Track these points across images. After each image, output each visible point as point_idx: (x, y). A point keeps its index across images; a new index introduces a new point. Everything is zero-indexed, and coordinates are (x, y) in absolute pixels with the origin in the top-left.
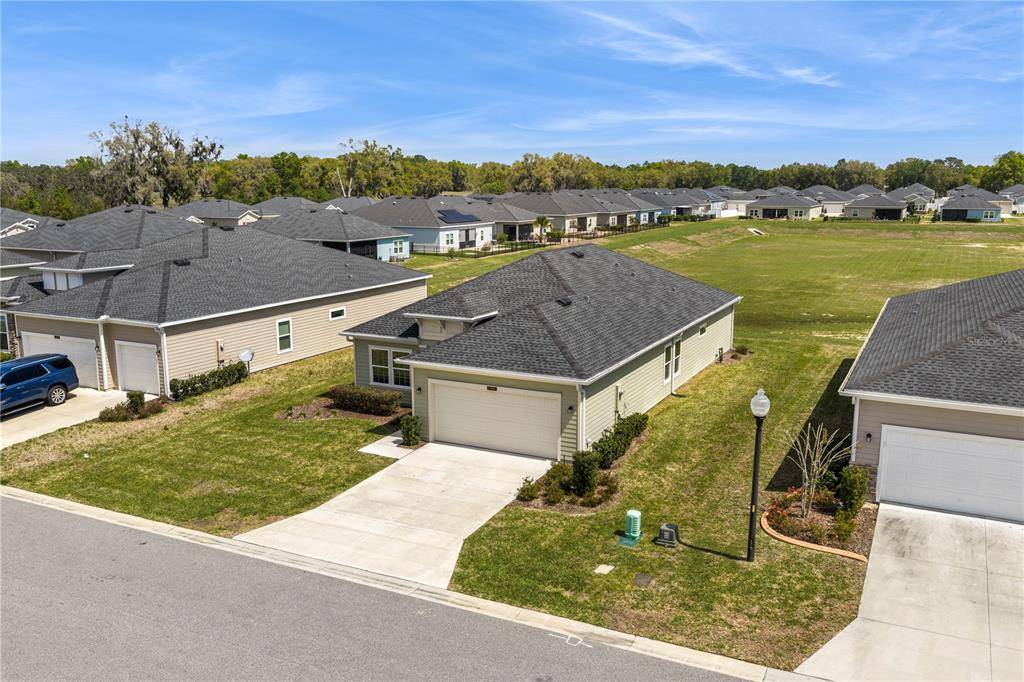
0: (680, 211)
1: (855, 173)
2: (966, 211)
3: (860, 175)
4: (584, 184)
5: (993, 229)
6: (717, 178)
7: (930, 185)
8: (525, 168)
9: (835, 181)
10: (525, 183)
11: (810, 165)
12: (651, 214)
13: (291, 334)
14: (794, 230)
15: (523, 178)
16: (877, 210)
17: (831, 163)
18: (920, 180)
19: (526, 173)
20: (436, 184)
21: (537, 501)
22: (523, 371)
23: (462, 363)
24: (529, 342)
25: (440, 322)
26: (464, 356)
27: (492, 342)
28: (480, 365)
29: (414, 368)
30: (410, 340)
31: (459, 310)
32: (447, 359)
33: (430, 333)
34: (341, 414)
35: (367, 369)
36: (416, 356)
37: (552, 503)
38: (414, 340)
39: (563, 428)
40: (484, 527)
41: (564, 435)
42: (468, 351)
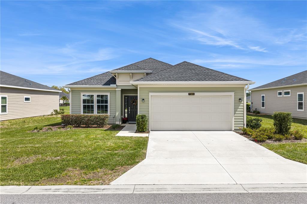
13: (7, 104)
21: (268, 141)
22: (214, 81)
23: (174, 80)
24: (202, 72)
25: (131, 74)
26: (172, 78)
27: (181, 73)
28: (186, 80)
29: (140, 88)
30: (112, 86)
31: (141, 69)
32: (163, 80)
33: (123, 82)
34: (73, 129)
35: (79, 106)
36: (142, 80)
37: (280, 140)
38: (115, 85)
39: (235, 111)
40: (276, 152)
41: (236, 115)
42: (171, 76)
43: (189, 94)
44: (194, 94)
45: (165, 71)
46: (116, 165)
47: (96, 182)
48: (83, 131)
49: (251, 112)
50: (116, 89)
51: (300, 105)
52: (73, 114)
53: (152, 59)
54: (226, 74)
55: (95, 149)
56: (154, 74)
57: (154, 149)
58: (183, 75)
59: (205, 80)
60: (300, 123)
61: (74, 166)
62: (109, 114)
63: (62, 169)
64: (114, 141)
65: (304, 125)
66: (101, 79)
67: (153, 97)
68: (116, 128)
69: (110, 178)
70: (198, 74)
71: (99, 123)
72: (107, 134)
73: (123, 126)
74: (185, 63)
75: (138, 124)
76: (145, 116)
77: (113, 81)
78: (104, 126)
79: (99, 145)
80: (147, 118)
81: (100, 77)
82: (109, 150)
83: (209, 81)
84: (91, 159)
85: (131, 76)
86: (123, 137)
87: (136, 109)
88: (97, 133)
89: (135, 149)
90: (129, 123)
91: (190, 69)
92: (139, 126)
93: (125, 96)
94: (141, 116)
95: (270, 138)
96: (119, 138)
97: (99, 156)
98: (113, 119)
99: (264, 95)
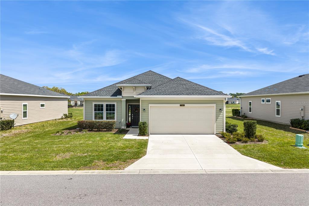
13: (27, 111)
21: (237, 143)
22: (200, 95)
23: (169, 95)
24: (191, 87)
25: (134, 87)
26: (167, 92)
27: (174, 88)
28: (178, 95)
29: (141, 100)
30: (118, 97)
31: (142, 83)
32: (160, 94)
33: (127, 94)
34: (88, 132)
35: (91, 113)
36: (143, 94)
37: (246, 142)
38: (120, 97)
39: (217, 119)
40: (239, 151)
41: (217, 122)
42: (167, 91)
43: (181, 105)
44: (184, 105)
45: (161, 86)
46: (127, 159)
47: (115, 169)
48: (97, 135)
49: (240, 117)
50: (122, 100)
51: (278, 112)
52: (87, 120)
53: (152, 71)
54: (210, 89)
55: (110, 148)
56: (153, 89)
57: (152, 149)
58: (176, 90)
59: (193, 94)
60: (274, 128)
61: (99, 159)
62: (115, 120)
63: (91, 161)
64: (122, 142)
65: (277, 129)
66: (109, 91)
67: (152, 107)
68: (123, 132)
69: (124, 166)
70: (188, 89)
71: (108, 128)
72: (116, 137)
73: (127, 130)
74: (178, 79)
75: (140, 129)
76: (146, 123)
77: (119, 92)
78: (113, 130)
79: (112, 145)
80: (147, 124)
81: (108, 89)
82: (120, 149)
83: (196, 95)
84: (109, 155)
85: (134, 89)
86: (129, 139)
87: (138, 115)
88: (108, 136)
89: (139, 148)
90: (132, 128)
91: (182, 84)
92: (141, 131)
93: (129, 105)
94: (142, 123)
95: (239, 140)
96: (126, 140)
97: (114, 153)
98: (119, 124)
99: (251, 101)
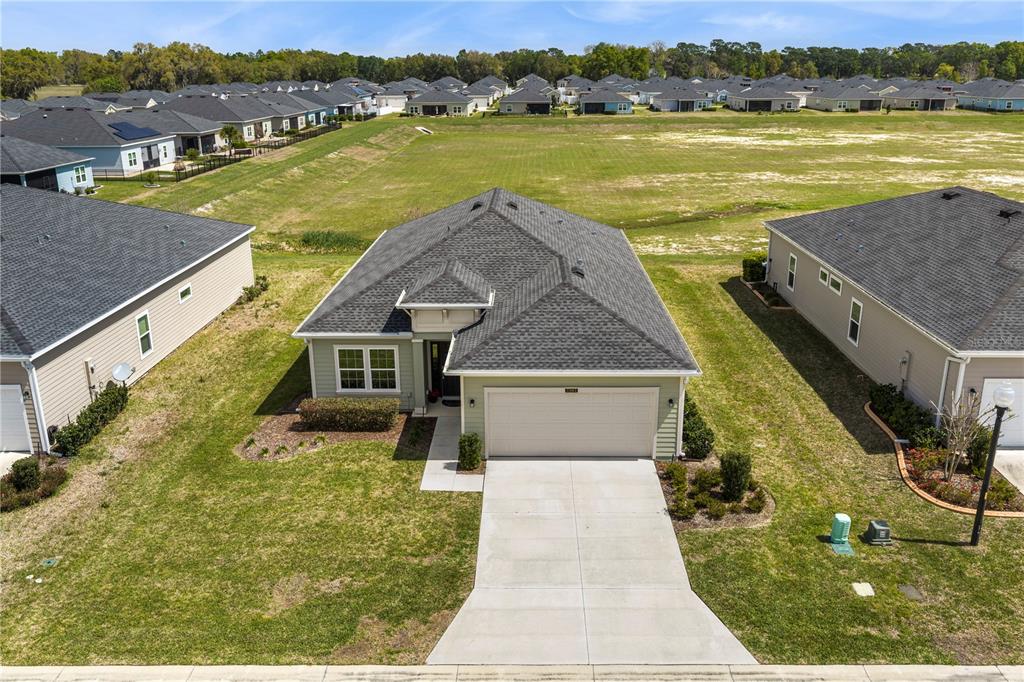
0: (341, 110)
1: (477, 64)
2: (604, 104)
3: (480, 65)
4: (210, 80)
5: (629, 121)
6: (343, 69)
7: (542, 74)
8: (140, 60)
9: (457, 72)
10: (142, 78)
11: (433, 56)
12: (318, 115)
13: (150, 331)
14: (458, 127)
15: (137, 72)
16: (528, 105)
17: (454, 54)
18: (533, 71)
19: (141, 66)
20: (28, 80)
21: (698, 516)
24: (598, 331)
25: (445, 311)
26: (531, 356)
28: (560, 366)
29: (465, 377)
30: (403, 334)
31: (466, 295)
32: (513, 363)
33: (427, 325)
34: (329, 440)
35: (332, 374)
38: (408, 334)
39: (660, 423)
40: (689, 566)
41: (660, 430)
42: (531, 349)
43: (566, 391)
44: (576, 391)
45: (518, 325)
46: (430, 609)
47: (406, 657)
48: (353, 460)
50: (413, 340)
55: (390, 552)
59: (600, 363)
61: (368, 611)
62: (398, 389)
63: (353, 623)
64: (419, 516)
67: (491, 395)
68: (418, 438)
69: (424, 646)
70: (588, 341)
71: (380, 422)
72: (402, 480)
73: (431, 419)
77: (403, 313)
79: (394, 534)
81: (373, 298)
82: (414, 555)
83: (606, 368)
85: (445, 314)
86: (434, 494)
88: (382, 471)
89: (458, 552)
90: (444, 403)
92: (465, 460)
96: (428, 500)
97: (401, 580)
99: (795, 257)
